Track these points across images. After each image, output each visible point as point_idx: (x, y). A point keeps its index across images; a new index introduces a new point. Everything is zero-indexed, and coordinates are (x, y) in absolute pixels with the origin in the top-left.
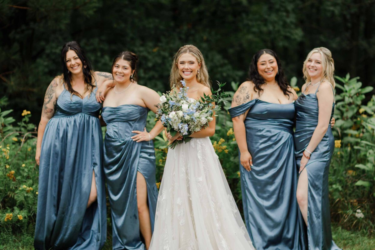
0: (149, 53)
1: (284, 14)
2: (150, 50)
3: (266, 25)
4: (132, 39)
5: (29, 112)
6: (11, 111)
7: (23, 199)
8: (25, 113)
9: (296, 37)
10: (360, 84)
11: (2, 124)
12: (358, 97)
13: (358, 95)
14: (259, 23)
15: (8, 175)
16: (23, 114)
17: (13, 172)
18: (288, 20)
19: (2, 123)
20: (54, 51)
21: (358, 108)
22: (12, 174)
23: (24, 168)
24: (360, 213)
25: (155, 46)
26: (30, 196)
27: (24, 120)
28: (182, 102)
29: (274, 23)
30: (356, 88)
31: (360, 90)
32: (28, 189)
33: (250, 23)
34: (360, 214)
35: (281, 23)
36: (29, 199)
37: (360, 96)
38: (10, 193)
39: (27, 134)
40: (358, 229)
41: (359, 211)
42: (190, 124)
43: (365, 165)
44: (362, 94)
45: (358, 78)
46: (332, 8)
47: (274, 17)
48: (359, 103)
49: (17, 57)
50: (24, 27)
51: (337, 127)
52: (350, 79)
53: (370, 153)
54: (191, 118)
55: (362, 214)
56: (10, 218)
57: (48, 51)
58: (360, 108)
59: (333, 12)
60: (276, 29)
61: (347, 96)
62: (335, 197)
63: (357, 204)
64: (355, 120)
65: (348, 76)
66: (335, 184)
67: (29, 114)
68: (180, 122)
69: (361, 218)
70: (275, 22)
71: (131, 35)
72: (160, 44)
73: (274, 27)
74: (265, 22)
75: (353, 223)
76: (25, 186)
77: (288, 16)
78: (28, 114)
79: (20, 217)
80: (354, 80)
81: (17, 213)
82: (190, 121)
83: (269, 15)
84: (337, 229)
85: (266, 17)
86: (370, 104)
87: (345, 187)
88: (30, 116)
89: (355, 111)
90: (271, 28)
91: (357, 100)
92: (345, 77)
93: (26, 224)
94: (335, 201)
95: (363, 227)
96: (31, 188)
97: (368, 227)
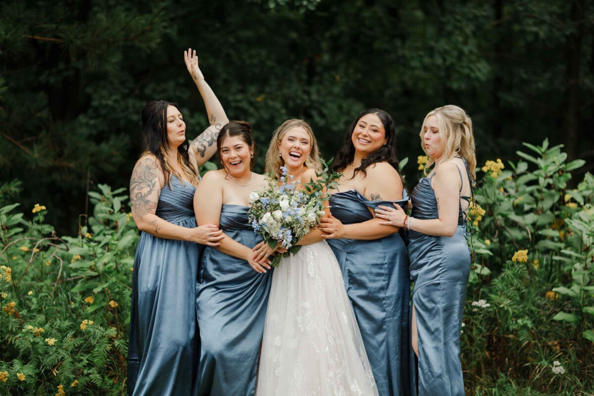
0: (251, 104)
1: (460, 39)
2: (252, 99)
3: (431, 56)
4: (226, 81)
5: (44, 208)
6: (17, 204)
7: (30, 346)
8: (37, 208)
9: (479, 74)
10: (564, 156)
11: (2, 226)
12: (560, 176)
13: (561, 173)
14: (421, 53)
15: (5, 308)
16: (34, 211)
17: (13, 303)
18: (466, 49)
19: (3, 224)
20: (104, 102)
21: (561, 194)
22: (12, 308)
23: (31, 297)
24: (560, 366)
25: (261, 92)
26: (39, 342)
27: (36, 219)
28: (281, 197)
29: (444, 54)
30: (558, 163)
31: (563, 166)
32: (36, 330)
33: (407, 53)
34: (558, 369)
35: (455, 53)
36: (38, 346)
37: (565, 174)
38: (9, 337)
39: (41, 241)
40: (557, 389)
41: (557, 363)
42: (294, 227)
43: (569, 287)
44: (567, 172)
45: (562, 146)
46: (534, 29)
47: (443, 44)
48: (563, 185)
49: (44, 114)
50: (62, 66)
51: (526, 225)
52: (549, 147)
53: (575, 270)
54: (295, 218)
55: (561, 367)
56: (5, 378)
57: (95, 103)
58: (564, 194)
59: (536, 35)
60: (448, 63)
61: (542, 176)
62: (521, 339)
63: (558, 347)
64: (557, 213)
65: (546, 144)
66: (522, 317)
67: (44, 210)
68: (280, 226)
69: (560, 373)
70: (446, 52)
71: (224, 76)
72: (267, 89)
73: (444, 60)
74: (431, 51)
75: (550, 381)
76: (30, 327)
77: (465, 43)
78: (42, 210)
79: (20, 376)
80: (556, 149)
81: (17, 370)
82: (294, 222)
83: (437, 41)
84: (525, 391)
85: (433, 44)
86: (582, 186)
87: (537, 322)
88: (45, 213)
89: (557, 198)
90: (439, 61)
91: (559, 181)
92: (541, 145)
93: (34, 385)
94: (521, 345)
95: (565, 388)
96: (42, 330)
97: (573, 388)
